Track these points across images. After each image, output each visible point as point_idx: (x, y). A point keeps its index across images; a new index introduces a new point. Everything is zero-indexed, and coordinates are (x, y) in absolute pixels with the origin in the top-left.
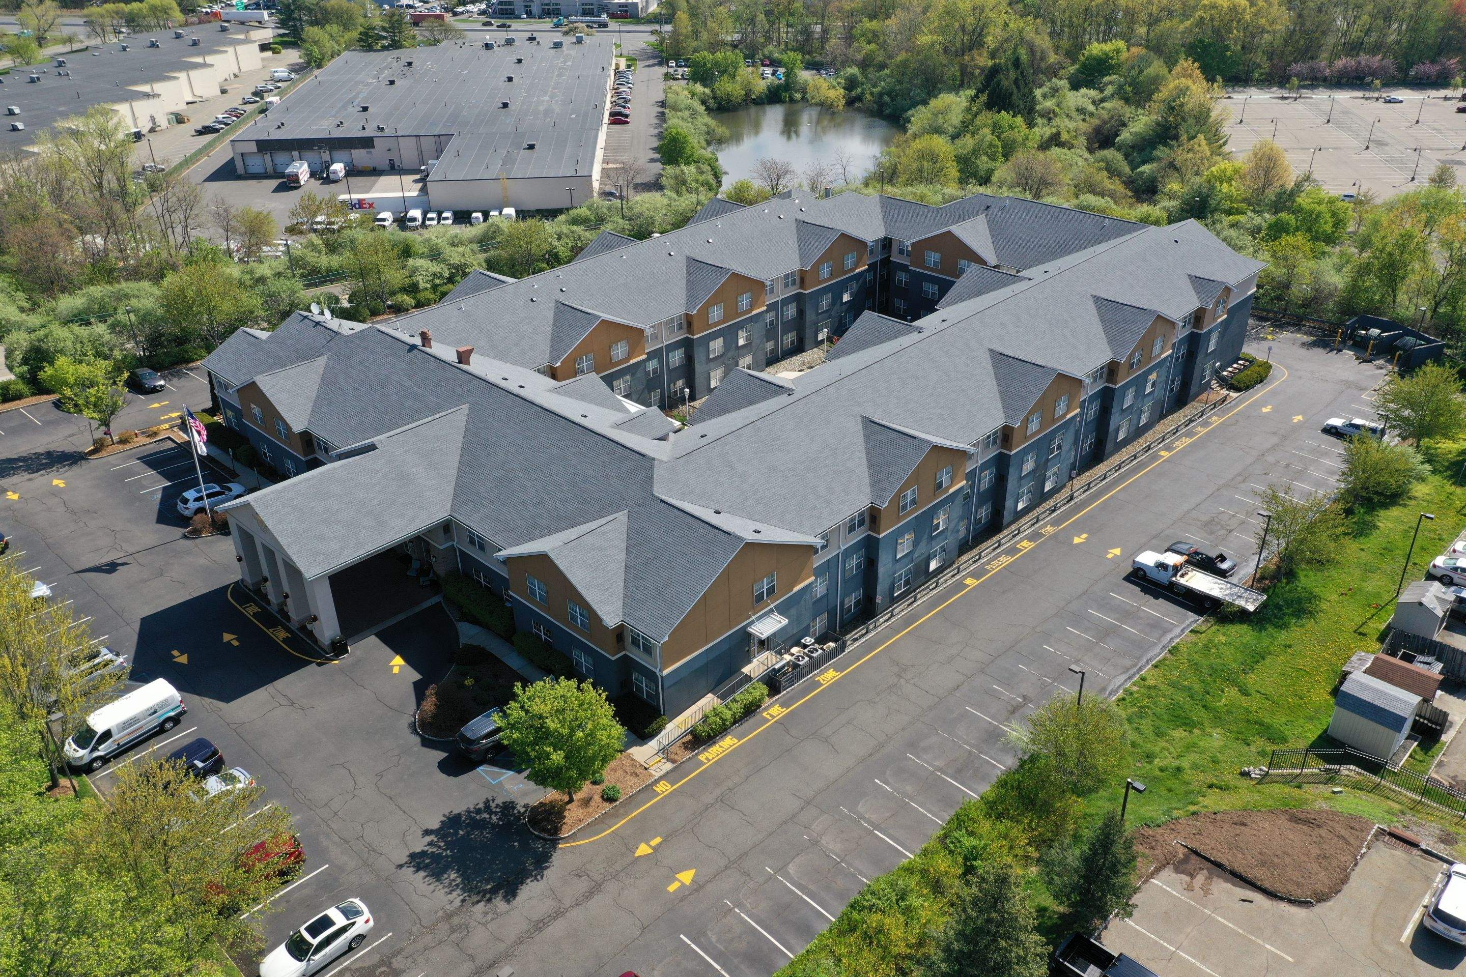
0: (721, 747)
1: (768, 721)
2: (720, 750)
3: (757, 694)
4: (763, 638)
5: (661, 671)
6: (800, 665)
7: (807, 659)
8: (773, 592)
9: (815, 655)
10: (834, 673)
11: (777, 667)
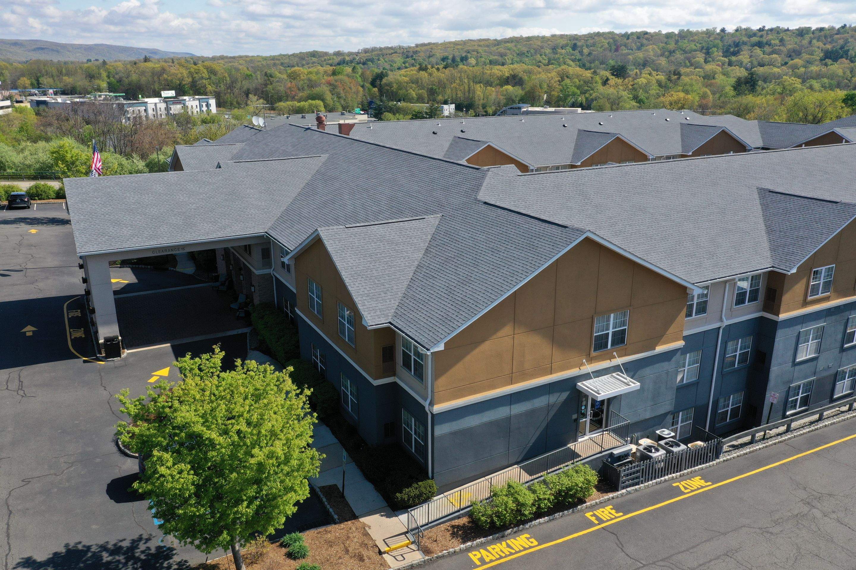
0: (508, 546)
1: (592, 524)
2: (507, 551)
3: (579, 480)
4: (600, 398)
5: (431, 404)
6: (650, 458)
7: (662, 452)
8: (622, 341)
9: (675, 449)
10: (702, 483)
11: (616, 452)
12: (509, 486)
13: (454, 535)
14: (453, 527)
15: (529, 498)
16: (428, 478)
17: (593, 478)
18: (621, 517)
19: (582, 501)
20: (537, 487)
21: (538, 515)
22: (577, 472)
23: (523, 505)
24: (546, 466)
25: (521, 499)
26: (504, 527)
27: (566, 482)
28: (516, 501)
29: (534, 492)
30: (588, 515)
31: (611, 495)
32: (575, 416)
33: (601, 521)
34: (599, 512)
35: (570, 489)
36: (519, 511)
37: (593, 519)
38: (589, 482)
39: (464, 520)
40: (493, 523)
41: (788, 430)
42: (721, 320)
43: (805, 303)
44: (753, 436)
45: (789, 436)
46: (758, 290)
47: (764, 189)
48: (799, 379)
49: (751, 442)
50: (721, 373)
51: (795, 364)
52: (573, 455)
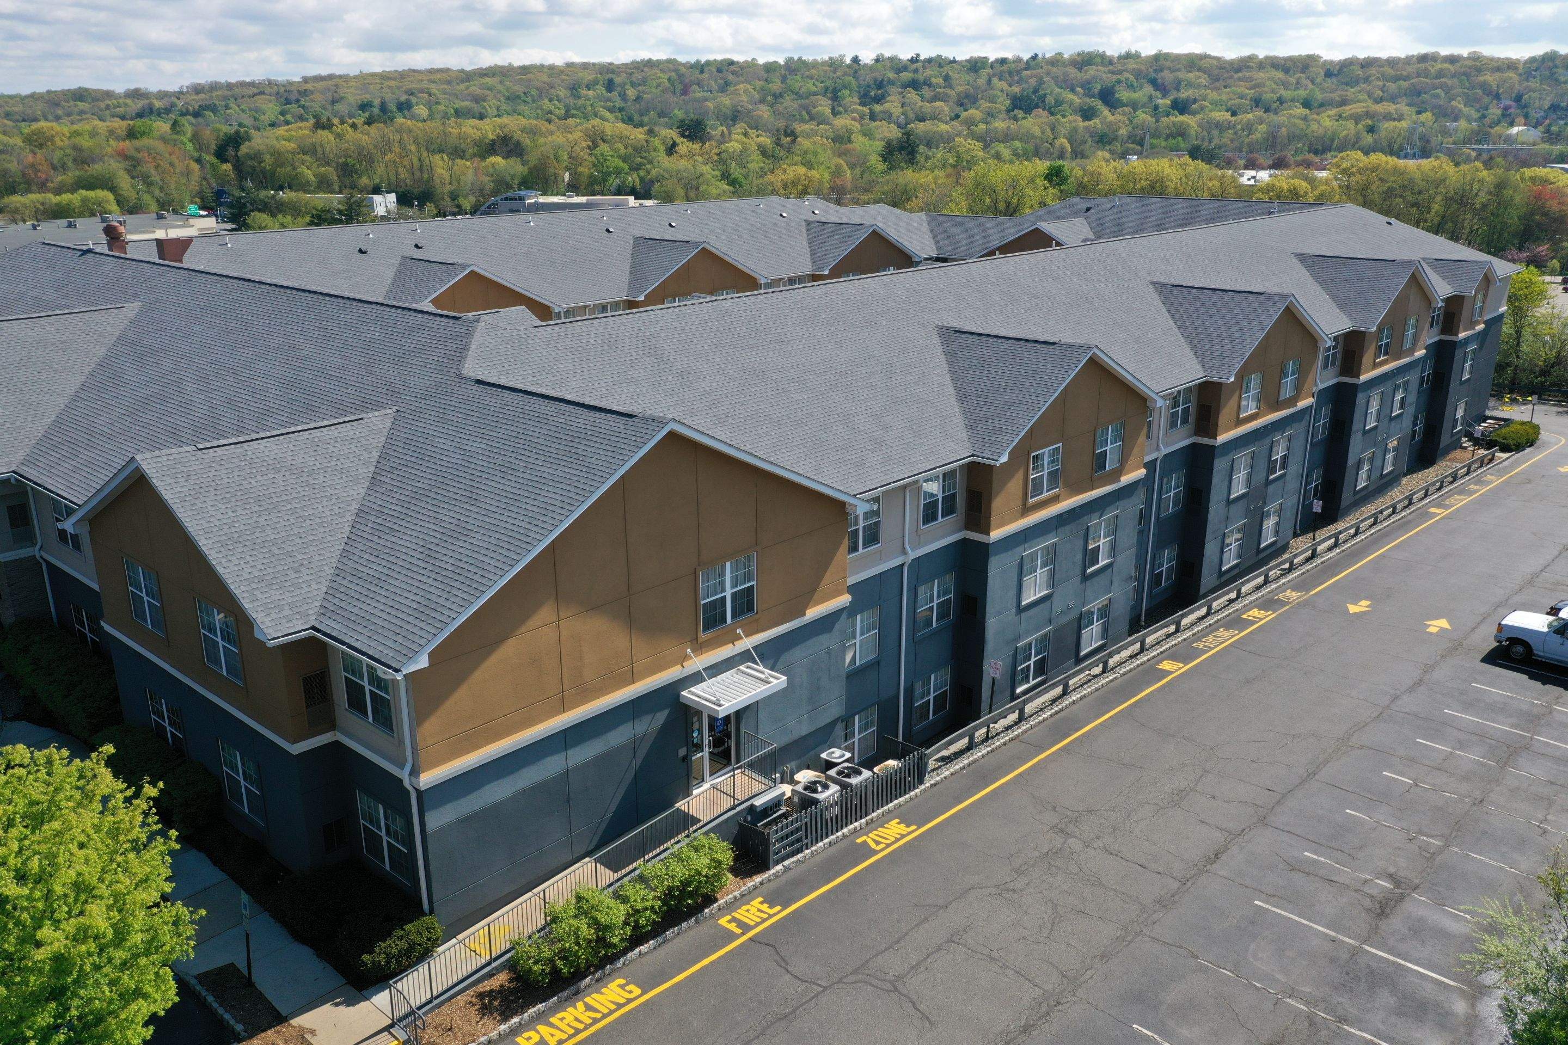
0: (589, 1008)
1: (732, 936)
2: (586, 1017)
3: (702, 863)
4: (722, 712)
5: (415, 772)
6: (815, 802)
7: (834, 788)
8: (749, 607)
9: (854, 781)
10: (903, 829)
11: (758, 802)
12: (579, 898)
13: (484, 1010)
14: (481, 995)
15: (617, 913)
16: (423, 914)
17: (726, 855)
18: (780, 913)
19: (710, 900)
20: (629, 891)
21: (636, 940)
22: (696, 850)
23: (608, 928)
24: (640, 849)
25: (602, 918)
26: (578, 975)
27: (680, 871)
28: (595, 924)
29: (625, 900)
30: (723, 921)
31: (758, 879)
32: (682, 752)
33: (745, 928)
34: (740, 914)
35: (687, 883)
36: (601, 941)
37: (733, 927)
38: (719, 862)
39: (502, 978)
40: (555, 971)
41: (1021, 719)
42: (904, 552)
43: (1026, 510)
44: (972, 738)
45: (1024, 727)
46: (954, 495)
47: (947, 328)
48: (1029, 633)
49: (969, 748)
50: (914, 642)
51: (1020, 610)
52: (687, 821)
